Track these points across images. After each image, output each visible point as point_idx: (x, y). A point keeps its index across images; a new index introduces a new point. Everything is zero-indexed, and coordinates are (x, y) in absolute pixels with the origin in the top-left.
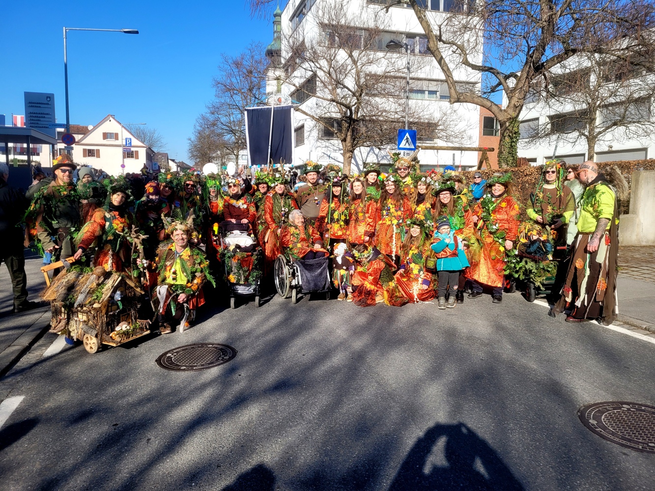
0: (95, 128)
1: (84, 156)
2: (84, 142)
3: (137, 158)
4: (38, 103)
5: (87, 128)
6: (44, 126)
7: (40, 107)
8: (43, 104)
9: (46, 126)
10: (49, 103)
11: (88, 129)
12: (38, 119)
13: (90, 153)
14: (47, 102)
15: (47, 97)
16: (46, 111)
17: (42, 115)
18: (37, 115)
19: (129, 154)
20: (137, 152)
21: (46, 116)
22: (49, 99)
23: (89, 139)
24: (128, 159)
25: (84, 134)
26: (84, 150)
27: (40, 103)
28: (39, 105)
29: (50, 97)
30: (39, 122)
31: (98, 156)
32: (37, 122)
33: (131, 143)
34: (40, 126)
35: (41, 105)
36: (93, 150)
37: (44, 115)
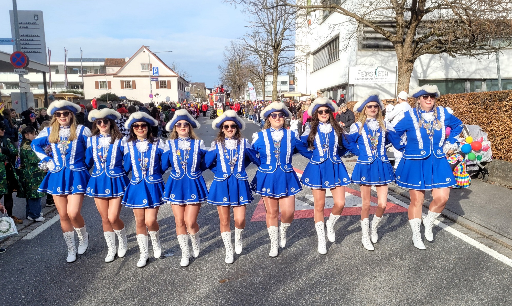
0: (131, 59)
1: (122, 87)
2: (121, 74)
3: (169, 87)
4: (25, 24)
5: (124, 60)
6: (33, 50)
7: (27, 28)
8: (30, 24)
9: (35, 50)
10: (37, 22)
11: (125, 62)
12: (26, 42)
13: (126, 85)
14: (34, 22)
15: (35, 16)
16: (34, 32)
17: (30, 38)
18: (24, 38)
19: (163, 85)
20: (169, 82)
21: (34, 38)
22: (36, 18)
23: (127, 71)
24: (162, 89)
25: (121, 66)
26: (122, 82)
27: (27, 24)
28: (26, 26)
29: (37, 15)
30: (27, 46)
31: (134, 87)
32: (25, 46)
33: (158, 72)
34: (29, 50)
35: (29, 26)
36: (129, 82)
37: (32, 38)
